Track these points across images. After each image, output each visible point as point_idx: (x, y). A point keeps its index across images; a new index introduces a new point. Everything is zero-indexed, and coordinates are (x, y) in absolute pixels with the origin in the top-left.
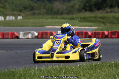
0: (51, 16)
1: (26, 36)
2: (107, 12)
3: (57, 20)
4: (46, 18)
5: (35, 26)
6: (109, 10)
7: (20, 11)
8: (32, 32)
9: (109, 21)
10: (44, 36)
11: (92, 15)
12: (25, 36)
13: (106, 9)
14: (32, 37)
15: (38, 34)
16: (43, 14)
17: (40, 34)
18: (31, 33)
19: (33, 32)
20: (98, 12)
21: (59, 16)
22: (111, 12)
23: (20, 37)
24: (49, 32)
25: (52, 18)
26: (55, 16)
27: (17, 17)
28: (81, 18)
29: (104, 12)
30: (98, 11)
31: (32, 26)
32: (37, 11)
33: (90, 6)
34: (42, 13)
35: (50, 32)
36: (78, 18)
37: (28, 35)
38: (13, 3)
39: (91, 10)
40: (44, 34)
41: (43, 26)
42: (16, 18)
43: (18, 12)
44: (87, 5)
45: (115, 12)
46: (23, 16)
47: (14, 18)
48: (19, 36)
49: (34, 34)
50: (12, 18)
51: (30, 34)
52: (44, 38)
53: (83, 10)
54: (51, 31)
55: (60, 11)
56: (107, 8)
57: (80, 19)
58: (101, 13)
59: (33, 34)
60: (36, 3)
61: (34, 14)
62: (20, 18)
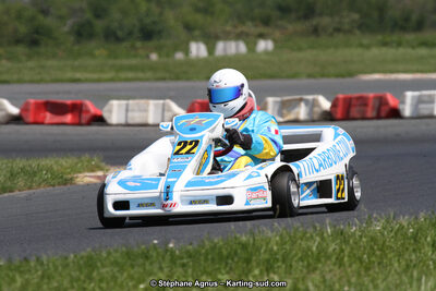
0: (380, 37)
1: (289, 112)
3: (401, 50)
4: (361, 45)
5: (323, 76)
7: (266, 22)
8: (310, 97)
10: (354, 112)
12: (285, 112)
14: (309, 114)
15: (334, 105)
16: (350, 32)
17: (341, 104)
18: (307, 102)
19: (315, 96)
21: (410, 37)
24: (371, 95)
25: (385, 44)
26: (395, 37)
27: (255, 44)
31: (310, 76)
32: (325, 21)
34: (346, 27)
35: (376, 97)
37: (296, 110)
40: (354, 102)
41: (351, 75)
42: (251, 47)
43: (256, 26)
46: (275, 41)
47: (243, 48)
49: (319, 106)
50: (237, 47)
51: (303, 105)
52: (354, 119)
54: (380, 93)
55: (414, 17)
59: (314, 103)
61: (316, 31)
62: (264, 45)
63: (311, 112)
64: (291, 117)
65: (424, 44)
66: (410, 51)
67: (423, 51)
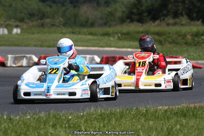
0: (71, 30)
1: (18, 62)
2: (168, 25)
3: (80, 36)
4: (62, 33)
5: (41, 46)
6: (171, 21)
9: (170, 40)
11: (141, 29)
12: (16, 62)
13: (166, 19)
14: (27, 64)
16: (58, 26)
18: (27, 57)
19: (31, 55)
20: (153, 24)
21: (85, 30)
22: (175, 24)
23: (7, 63)
25: (73, 33)
26: (77, 30)
27: (12, 30)
28: (122, 34)
29: (163, 24)
30: (154, 22)
31: (35, 46)
32: (48, 20)
33: (140, 14)
34: (57, 24)
36: (117, 33)
37: (22, 61)
38: (10, 6)
39: (141, 21)
42: (10, 32)
43: (15, 22)
44: (135, 11)
45: (182, 25)
46: (22, 29)
47: (6, 31)
48: (5, 62)
49: (33, 60)
50: (3, 31)
51: (25, 59)
53: (129, 20)
55: (90, 21)
56: (169, 17)
57: (119, 35)
58: (158, 25)
59: (30, 59)
60: (51, 7)
61: (43, 25)
62: (16, 31)
63: (28, 63)
64: (19, 64)
65: (91, 34)
66: (84, 36)
67: (90, 37)
